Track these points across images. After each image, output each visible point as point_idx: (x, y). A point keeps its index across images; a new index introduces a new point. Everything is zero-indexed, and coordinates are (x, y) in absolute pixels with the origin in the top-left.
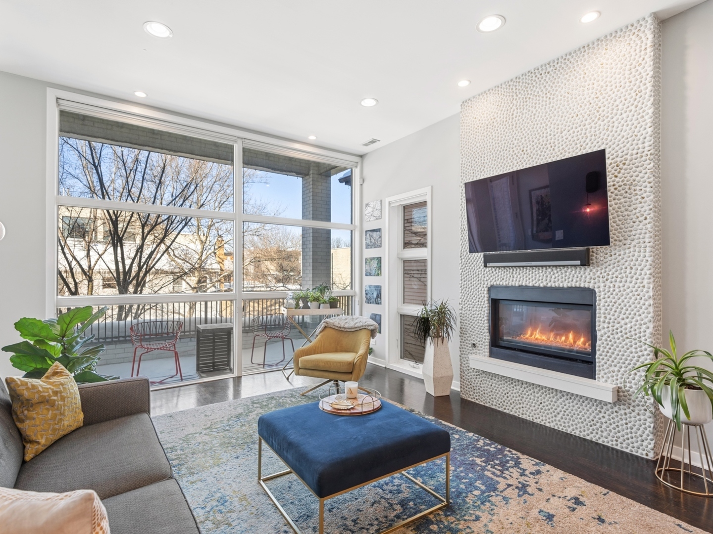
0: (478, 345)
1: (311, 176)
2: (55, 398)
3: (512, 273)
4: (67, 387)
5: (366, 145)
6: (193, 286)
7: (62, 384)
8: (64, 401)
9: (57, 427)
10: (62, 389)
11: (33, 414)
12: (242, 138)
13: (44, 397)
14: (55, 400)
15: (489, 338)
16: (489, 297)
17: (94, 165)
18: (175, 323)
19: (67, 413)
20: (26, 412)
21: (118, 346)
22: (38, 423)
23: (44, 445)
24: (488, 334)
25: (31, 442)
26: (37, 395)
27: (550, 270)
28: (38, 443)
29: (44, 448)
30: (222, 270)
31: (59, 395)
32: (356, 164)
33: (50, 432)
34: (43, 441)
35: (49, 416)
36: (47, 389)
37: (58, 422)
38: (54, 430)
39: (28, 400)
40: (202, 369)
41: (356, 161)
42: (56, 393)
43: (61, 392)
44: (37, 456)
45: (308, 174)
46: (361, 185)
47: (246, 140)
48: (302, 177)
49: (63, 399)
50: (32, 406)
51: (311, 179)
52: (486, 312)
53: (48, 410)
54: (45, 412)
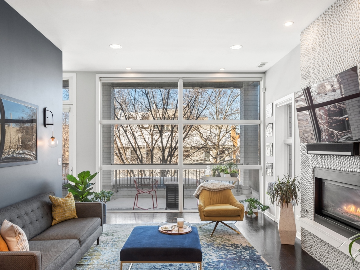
0: (308, 211)
1: (243, 87)
2: (63, 205)
3: (324, 159)
4: (68, 202)
5: (259, 67)
6: (214, 157)
7: (67, 200)
8: (66, 207)
9: (63, 216)
10: (66, 202)
11: (55, 209)
12: (182, 78)
13: (59, 204)
14: (63, 206)
15: (313, 206)
16: (314, 176)
17: (146, 94)
18: (153, 180)
19: (67, 211)
20: (54, 208)
21: (129, 189)
22: (56, 213)
23: (57, 221)
24: (313, 204)
25: (54, 219)
26: (57, 203)
27: (342, 158)
28: (56, 220)
29: (58, 222)
30: (234, 146)
31: (65, 204)
32: (261, 78)
33: (60, 217)
34: (57, 220)
35: (60, 211)
36: (61, 201)
37: (63, 214)
38: (62, 216)
39: (54, 204)
40: (169, 206)
41: (261, 77)
42: (63, 203)
43: (65, 203)
44: (55, 225)
45: (242, 87)
46: (265, 92)
47: (184, 79)
48: (240, 89)
49: (66, 206)
50: (56, 206)
51: (243, 90)
52: (312, 187)
53: (60, 209)
54: (59, 209)
